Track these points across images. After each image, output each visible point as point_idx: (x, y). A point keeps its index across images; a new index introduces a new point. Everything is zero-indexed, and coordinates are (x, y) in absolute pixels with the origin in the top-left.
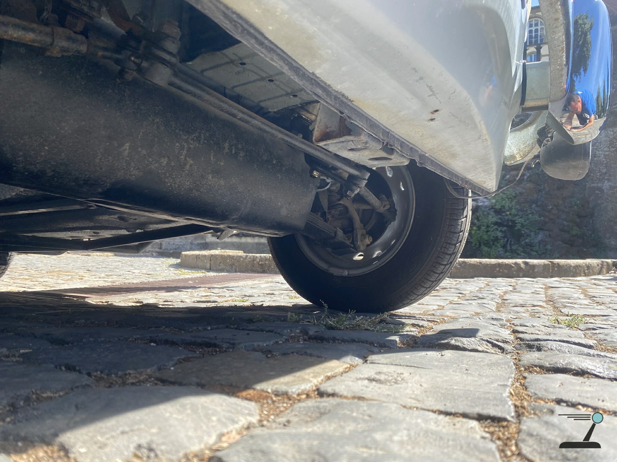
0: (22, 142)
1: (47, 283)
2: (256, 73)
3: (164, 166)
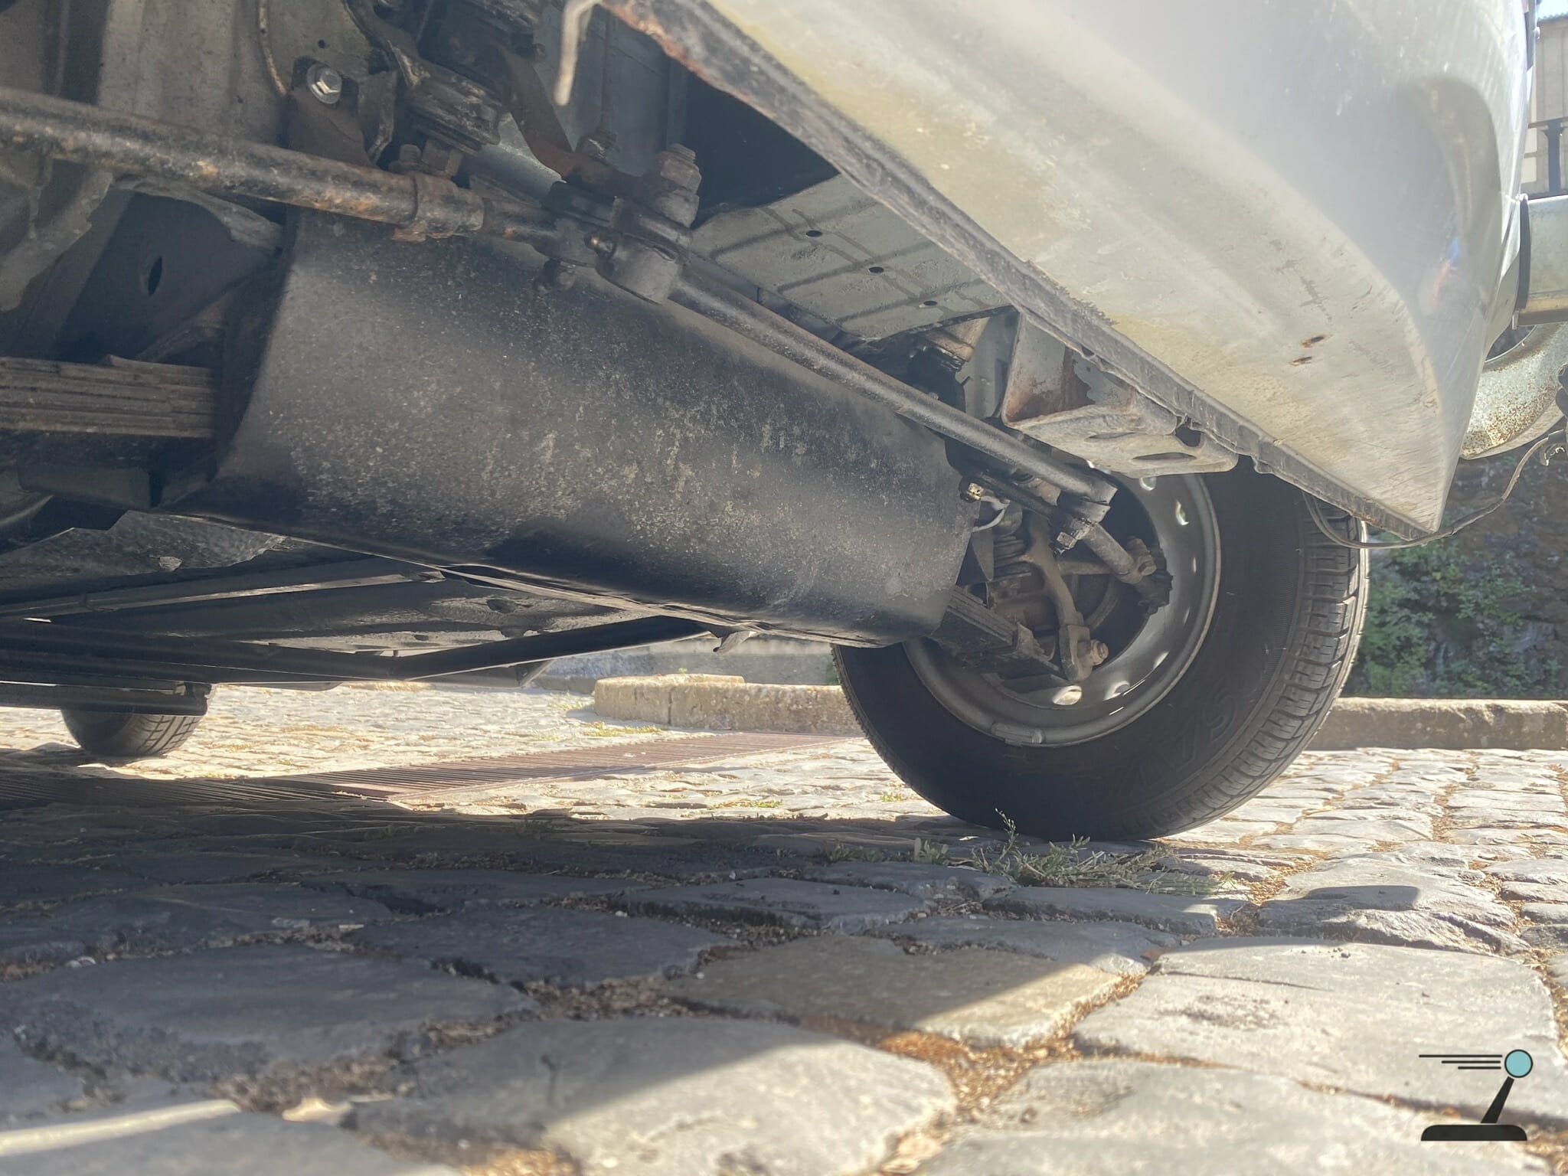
0: (330, 438)
1: (288, 758)
2: (842, 253)
3: (630, 485)
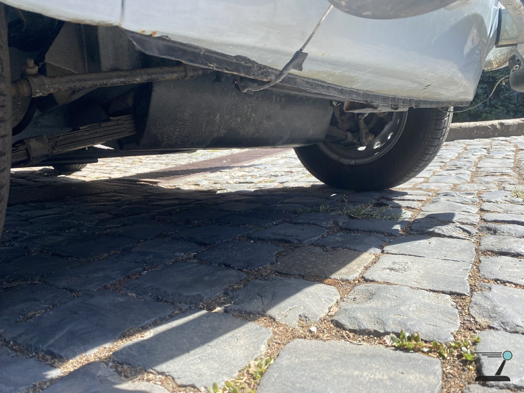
3: (239, 123)
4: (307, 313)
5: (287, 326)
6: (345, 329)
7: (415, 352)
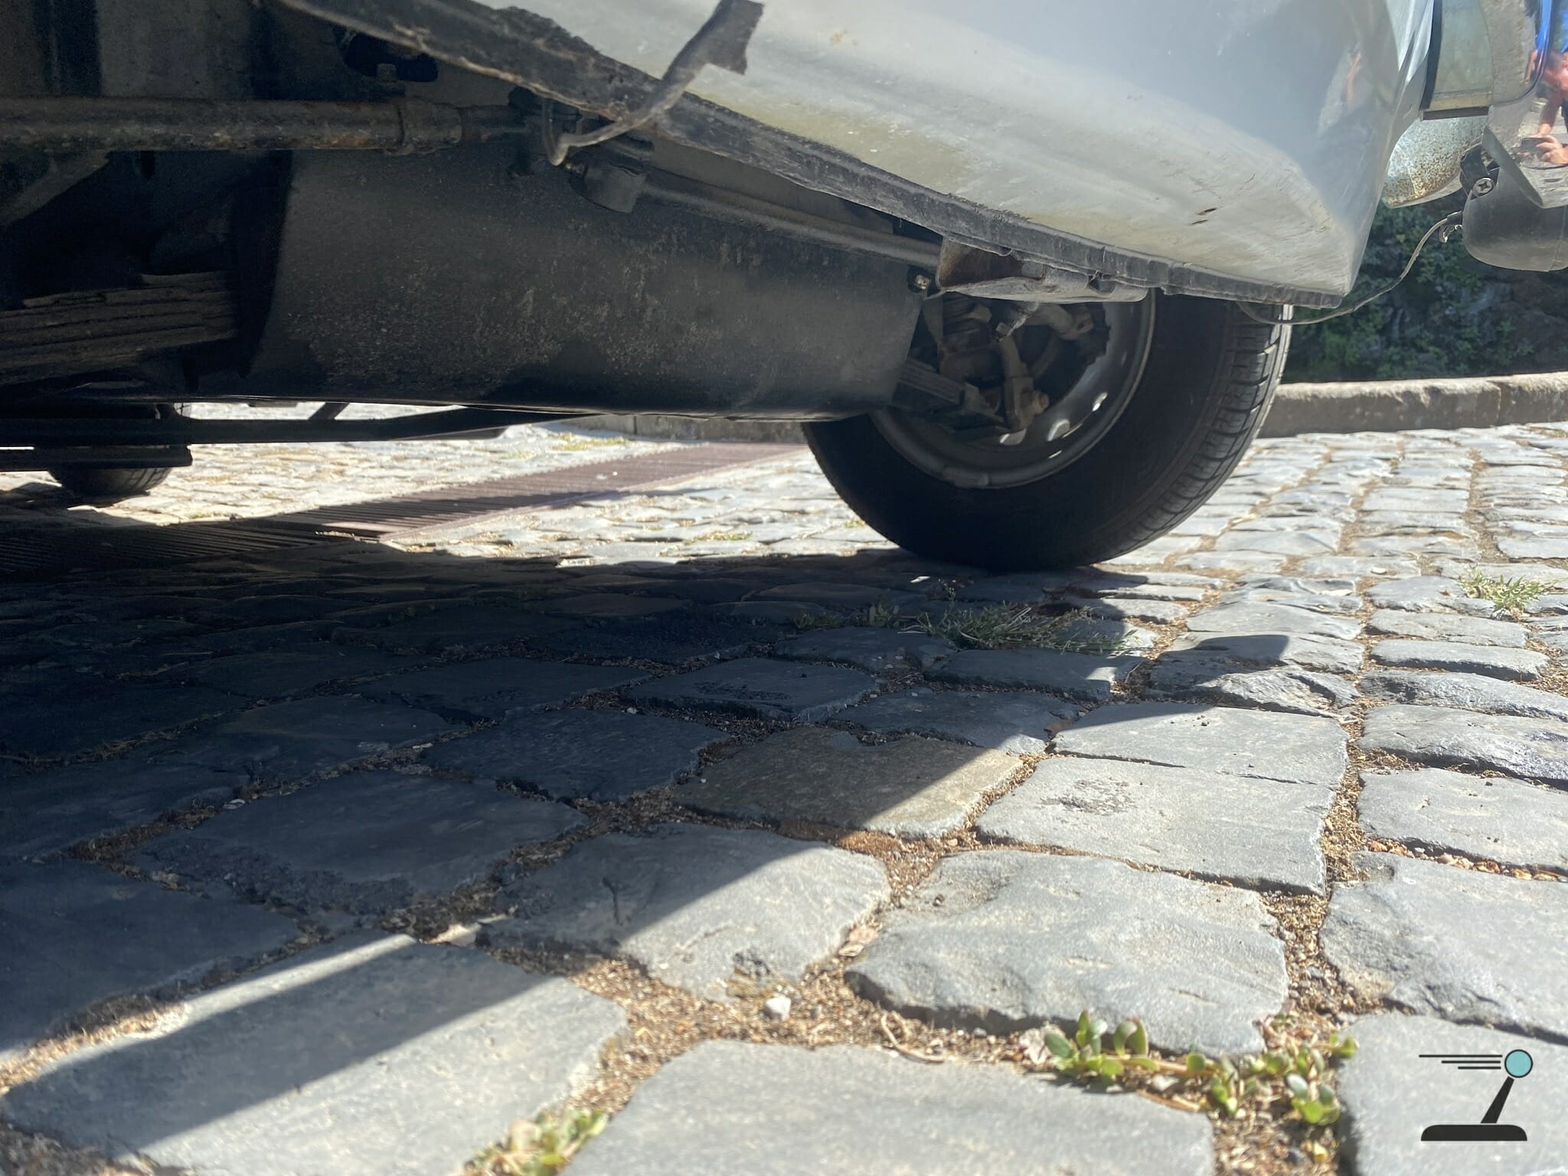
1: (270, 489)
3: (603, 323)
4: (765, 947)
5: (688, 993)
6: (887, 1005)
7: (1127, 1090)
